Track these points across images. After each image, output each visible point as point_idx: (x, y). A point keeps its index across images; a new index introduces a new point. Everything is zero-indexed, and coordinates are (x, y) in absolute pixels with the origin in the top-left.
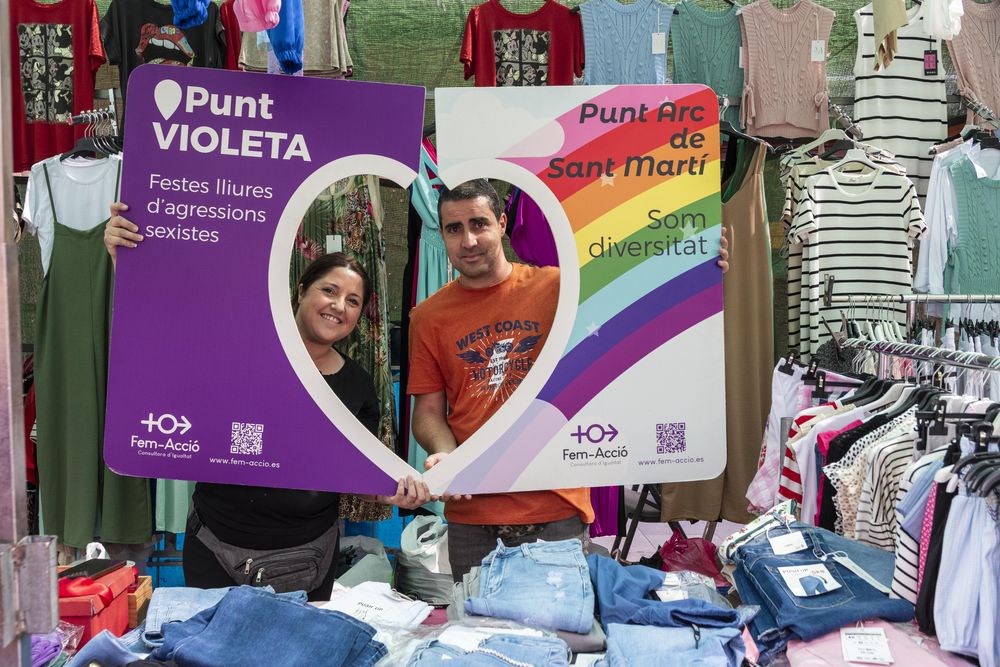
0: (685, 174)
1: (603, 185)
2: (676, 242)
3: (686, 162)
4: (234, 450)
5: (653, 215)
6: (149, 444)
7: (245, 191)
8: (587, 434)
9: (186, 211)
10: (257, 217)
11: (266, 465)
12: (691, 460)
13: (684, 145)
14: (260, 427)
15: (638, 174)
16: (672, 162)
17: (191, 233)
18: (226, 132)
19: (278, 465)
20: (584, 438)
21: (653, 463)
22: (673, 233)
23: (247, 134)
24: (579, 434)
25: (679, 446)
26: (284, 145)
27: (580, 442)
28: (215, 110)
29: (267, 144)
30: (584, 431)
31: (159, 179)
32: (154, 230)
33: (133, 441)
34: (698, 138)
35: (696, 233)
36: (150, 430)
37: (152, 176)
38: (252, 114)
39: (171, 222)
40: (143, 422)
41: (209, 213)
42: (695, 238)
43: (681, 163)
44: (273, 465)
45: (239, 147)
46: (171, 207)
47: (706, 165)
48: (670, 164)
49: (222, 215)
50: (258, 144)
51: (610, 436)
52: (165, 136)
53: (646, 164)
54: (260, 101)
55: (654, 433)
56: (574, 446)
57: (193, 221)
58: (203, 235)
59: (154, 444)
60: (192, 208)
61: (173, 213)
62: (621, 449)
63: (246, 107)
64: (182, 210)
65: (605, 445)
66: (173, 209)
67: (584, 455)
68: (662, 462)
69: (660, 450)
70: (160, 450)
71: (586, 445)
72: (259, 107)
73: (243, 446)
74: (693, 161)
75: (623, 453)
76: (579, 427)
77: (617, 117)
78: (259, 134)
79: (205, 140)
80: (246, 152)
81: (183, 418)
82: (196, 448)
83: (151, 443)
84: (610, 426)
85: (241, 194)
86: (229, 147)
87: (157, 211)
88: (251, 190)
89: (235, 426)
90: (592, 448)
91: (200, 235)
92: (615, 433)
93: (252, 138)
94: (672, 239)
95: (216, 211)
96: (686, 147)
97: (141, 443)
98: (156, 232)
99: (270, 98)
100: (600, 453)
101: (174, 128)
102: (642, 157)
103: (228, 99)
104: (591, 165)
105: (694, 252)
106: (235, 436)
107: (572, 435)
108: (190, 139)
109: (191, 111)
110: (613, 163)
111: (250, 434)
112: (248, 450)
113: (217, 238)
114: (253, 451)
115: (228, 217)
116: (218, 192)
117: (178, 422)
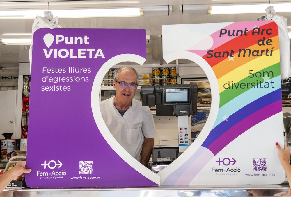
0: (264, 56)
1: (229, 60)
2: (260, 83)
3: (264, 51)
4: (81, 173)
5: (250, 72)
7: (80, 71)
8: (223, 162)
10: (85, 80)
11: (95, 178)
12: (269, 175)
13: (263, 44)
15: (244, 56)
16: (258, 51)
17: (59, 88)
18: (72, 50)
19: (100, 178)
20: (221, 163)
21: (252, 175)
22: (259, 79)
23: (80, 50)
24: (219, 162)
25: (264, 168)
27: (220, 165)
28: (67, 43)
30: (221, 160)
31: (46, 69)
32: (44, 88)
33: (38, 173)
34: (270, 41)
35: (269, 79)
37: (43, 68)
39: (52, 84)
41: (66, 80)
42: (269, 81)
43: (262, 51)
44: (98, 178)
46: (51, 79)
47: (273, 52)
48: (258, 52)
49: (72, 80)
50: (84, 53)
51: (233, 162)
52: (48, 54)
53: (247, 52)
55: (252, 163)
56: (217, 166)
57: (59, 84)
60: (60, 78)
61: (52, 81)
62: (238, 169)
64: (56, 79)
65: (231, 167)
67: (222, 170)
68: (256, 175)
69: (255, 170)
71: (222, 166)
72: (84, 40)
73: (84, 171)
74: (267, 50)
75: (239, 170)
76: (219, 159)
77: (235, 34)
78: (84, 50)
80: (80, 57)
81: (59, 162)
82: (64, 174)
84: (233, 158)
85: (79, 72)
86: (73, 55)
87: (46, 81)
88: (82, 70)
89: (81, 163)
90: (225, 168)
91: (63, 88)
92: (235, 162)
94: (259, 82)
95: (69, 79)
96: (264, 45)
97: (41, 174)
98: (46, 88)
99: (87, 37)
100: (228, 170)
102: (246, 49)
103: (72, 38)
104: (224, 53)
105: (269, 87)
106: (81, 167)
107: (216, 162)
108: (58, 54)
109: (58, 44)
110: (234, 52)
111: (87, 166)
112: (87, 172)
113: (70, 89)
114: (89, 172)
115: (74, 81)
116: (69, 72)
117: (57, 163)
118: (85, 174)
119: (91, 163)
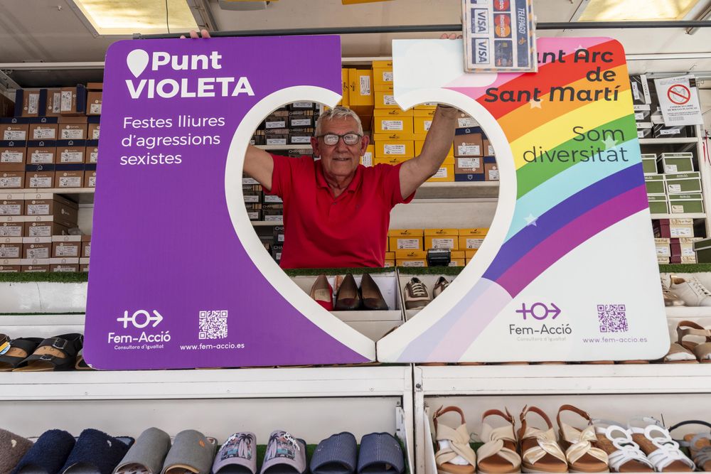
4: (202, 336)
6: (124, 339)
7: (202, 122)
8: (532, 311)
9: (154, 142)
10: (213, 141)
11: (232, 346)
12: (635, 340)
14: (225, 313)
17: (158, 159)
18: (185, 81)
19: (243, 346)
20: (529, 315)
23: (201, 81)
24: (524, 311)
26: (232, 86)
27: (525, 318)
28: (175, 66)
29: (218, 87)
30: (528, 308)
31: (131, 121)
32: (127, 160)
33: (110, 338)
36: (125, 326)
37: (126, 119)
38: (205, 66)
39: (142, 151)
40: (119, 320)
41: (173, 142)
44: (239, 346)
45: (196, 91)
46: (141, 140)
49: (184, 142)
50: (211, 87)
51: (555, 313)
52: (136, 89)
54: (211, 57)
57: (160, 149)
58: (169, 159)
59: (129, 339)
60: (159, 139)
61: (143, 144)
62: (565, 327)
63: (200, 62)
64: (151, 141)
66: (143, 142)
69: (603, 329)
70: (135, 343)
72: (210, 61)
73: (210, 332)
75: (567, 330)
76: (524, 305)
78: (212, 80)
79: (168, 88)
80: (201, 94)
81: (155, 312)
82: (167, 338)
83: (126, 337)
84: (552, 304)
85: (199, 125)
86: (188, 92)
87: (130, 145)
88: (207, 122)
89: (202, 314)
91: (166, 159)
92: (558, 311)
93: (206, 84)
95: (179, 140)
97: (117, 339)
98: (129, 160)
99: (218, 54)
101: (143, 82)
103: (185, 58)
106: (202, 323)
107: (518, 311)
108: (155, 89)
109: (157, 69)
111: (216, 320)
112: (215, 335)
113: (181, 160)
114: (219, 335)
115: (189, 144)
116: (180, 126)
117: (151, 316)
118: (212, 338)
119: (224, 314)
